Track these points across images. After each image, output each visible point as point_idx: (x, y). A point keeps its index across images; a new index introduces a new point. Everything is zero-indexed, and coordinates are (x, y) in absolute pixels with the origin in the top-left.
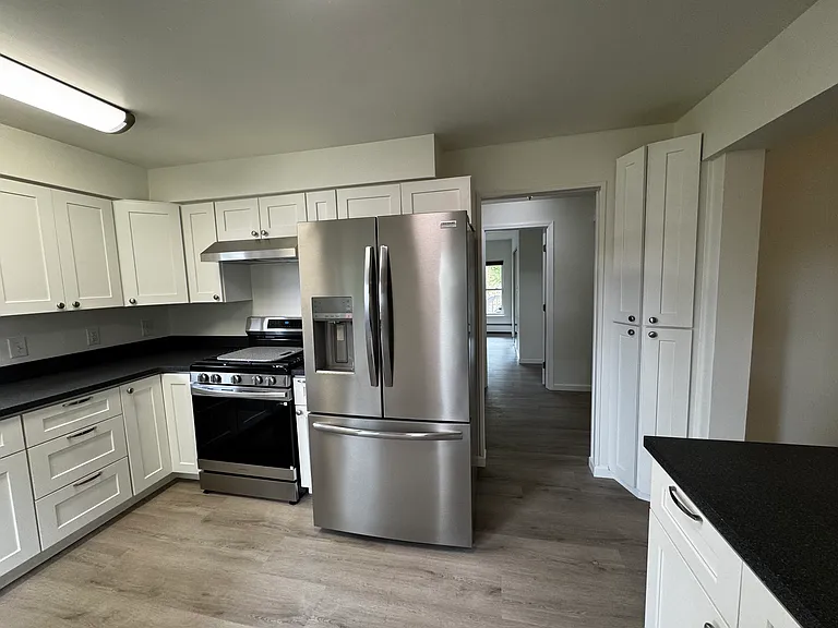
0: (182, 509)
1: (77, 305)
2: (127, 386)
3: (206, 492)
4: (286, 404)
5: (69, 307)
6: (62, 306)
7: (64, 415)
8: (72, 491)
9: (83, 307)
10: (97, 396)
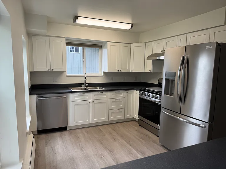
0: (133, 126)
1: (121, 70)
2: (126, 91)
3: (139, 125)
4: (159, 105)
5: (120, 71)
6: (118, 70)
7: (115, 94)
8: (114, 111)
9: (122, 71)
10: (121, 92)
